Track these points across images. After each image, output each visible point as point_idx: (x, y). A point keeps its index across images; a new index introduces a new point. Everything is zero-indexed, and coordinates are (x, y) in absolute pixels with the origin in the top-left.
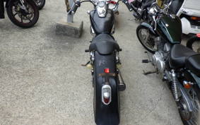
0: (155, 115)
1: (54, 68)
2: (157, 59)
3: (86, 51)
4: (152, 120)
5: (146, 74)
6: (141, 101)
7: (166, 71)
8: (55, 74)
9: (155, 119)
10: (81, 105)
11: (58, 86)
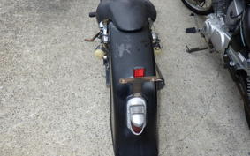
0: (209, 124)
1: (37, 48)
2: (213, 27)
3: (92, 15)
4: (205, 133)
5: (190, 51)
6: (185, 100)
7: (231, 51)
8: (39, 59)
9: (209, 131)
10: (89, 116)
11: (46, 83)
